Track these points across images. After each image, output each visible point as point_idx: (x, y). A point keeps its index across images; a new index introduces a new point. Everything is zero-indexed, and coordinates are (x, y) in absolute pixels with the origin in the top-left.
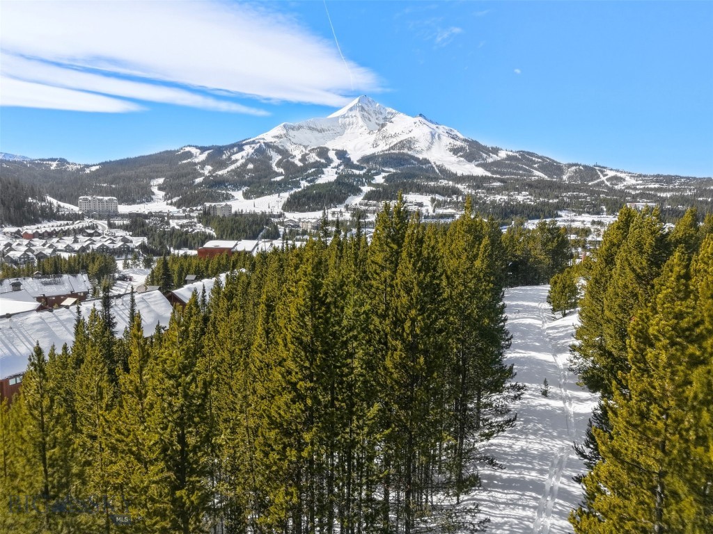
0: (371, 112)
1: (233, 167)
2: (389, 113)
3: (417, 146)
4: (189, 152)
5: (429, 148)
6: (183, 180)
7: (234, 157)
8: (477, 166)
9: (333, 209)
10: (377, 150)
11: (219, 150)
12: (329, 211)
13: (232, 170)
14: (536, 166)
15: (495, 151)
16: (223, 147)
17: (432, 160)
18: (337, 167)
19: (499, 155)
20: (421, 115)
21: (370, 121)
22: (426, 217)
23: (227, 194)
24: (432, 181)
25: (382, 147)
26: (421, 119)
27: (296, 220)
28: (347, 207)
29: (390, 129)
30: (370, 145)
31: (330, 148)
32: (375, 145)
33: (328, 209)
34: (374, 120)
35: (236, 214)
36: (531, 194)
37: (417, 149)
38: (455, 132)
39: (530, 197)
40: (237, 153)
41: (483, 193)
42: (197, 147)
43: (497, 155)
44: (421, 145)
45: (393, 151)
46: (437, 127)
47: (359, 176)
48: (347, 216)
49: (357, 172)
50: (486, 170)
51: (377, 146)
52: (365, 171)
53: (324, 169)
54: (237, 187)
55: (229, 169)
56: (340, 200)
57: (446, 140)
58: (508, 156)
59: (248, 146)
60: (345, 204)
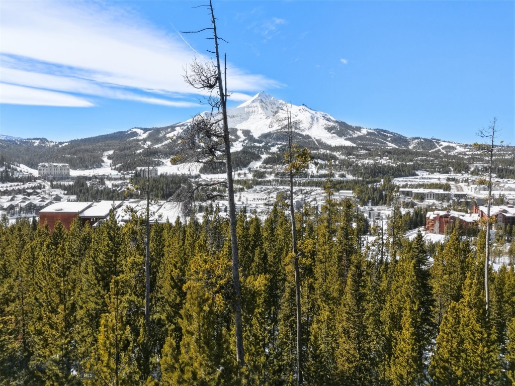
0: (268, 103)
1: (166, 142)
2: (281, 104)
3: (302, 126)
4: (135, 132)
5: (310, 128)
6: (127, 152)
7: (168, 136)
8: (346, 139)
9: (239, 171)
10: (272, 130)
11: (158, 130)
12: (236, 173)
13: (166, 145)
14: (389, 139)
15: (359, 129)
16: (160, 128)
17: (313, 136)
18: (243, 141)
19: (362, 132)
20: (303, 105)
21: (267, 109)
22: (313, 176)
23: (159, 161)
24: (314, 150)
25: (276, 127)
26: (304, 107)
27: (209, 180)
28: (250, 170)
29: (282, 114)
30: (268, 126)
31: (239, 128)
32: (271, 126)
33: (235, 171)
34: (270, 109)
35: (162, 175)
36: (390, 159)
37: (302, 128)
38: (329, 116)
39: (390, 161)
40: (170, 132)
41: (354, 158)
42: (141, 129)
43: (360, 132)
44: (305, 125)
45: (283, 130)
46: (316, 113)
47: (259, 147)
48: (250, 176)
49: (258, 145)
50: (353, 143)
51: (272, 126)
52: (263, 144)
53: (233, 143)
54: (167, 156)
55: (163, 144)
56: (245, 165)
57: (323, 122)
58: (368, 132)
59: (179, 128)
60: (248, 168)
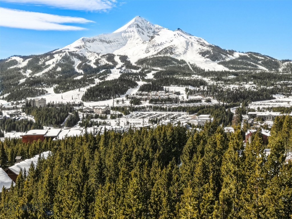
0: (144, 28)
1: (46, 70)
2: (156, 28)
3: (177, 51)
4: (15, 60)
5: (185, 53)
6: (11, 81)
7: (47, 63)
8: (219, 64)
9: (118, 99)
10: (148, 55)
11: (36, 58)
12: (115, 100)
13: (46, 73)
14: (260, 62)
15: (232, 52)
16: (39, 56)
17: (187, 60)
18: (121, 68)
19: (234, 55)
20: (179, 29)
21: (143, 34)
22: (182, 102)
23: (43, 90)
24: (187, 76)
25: (152, 53)
26: (179, 32)
27: (91, 108)
28: (127, 97)
29: (157, 39)
30: (144, 52)
31: (116, 54)
32: (148, 51)
33: (114, 98)
34: (146, 33)
35: (49, 105)
36: (255, 83)
37: (177, 53)
38: (203, 41)
39: (254, 85)
40: (49, 60)
41: (222, 84)
42: (20, 57)
43: (233, 56)
44: (180, 50)
45: (159, 55)
46: (190, 38)
47: (136, 74)
48: (128, 103)
49: (134, 71)
50: (225, 67)
51: (149, 52)
52: (140, 70)
53: (111, 70)
54: (50, 85)
55: (44, 72)
56: (123, 92)
57: (197, 47)
58: (240, 56)
59: (57, 55)
60: (126, 95)
